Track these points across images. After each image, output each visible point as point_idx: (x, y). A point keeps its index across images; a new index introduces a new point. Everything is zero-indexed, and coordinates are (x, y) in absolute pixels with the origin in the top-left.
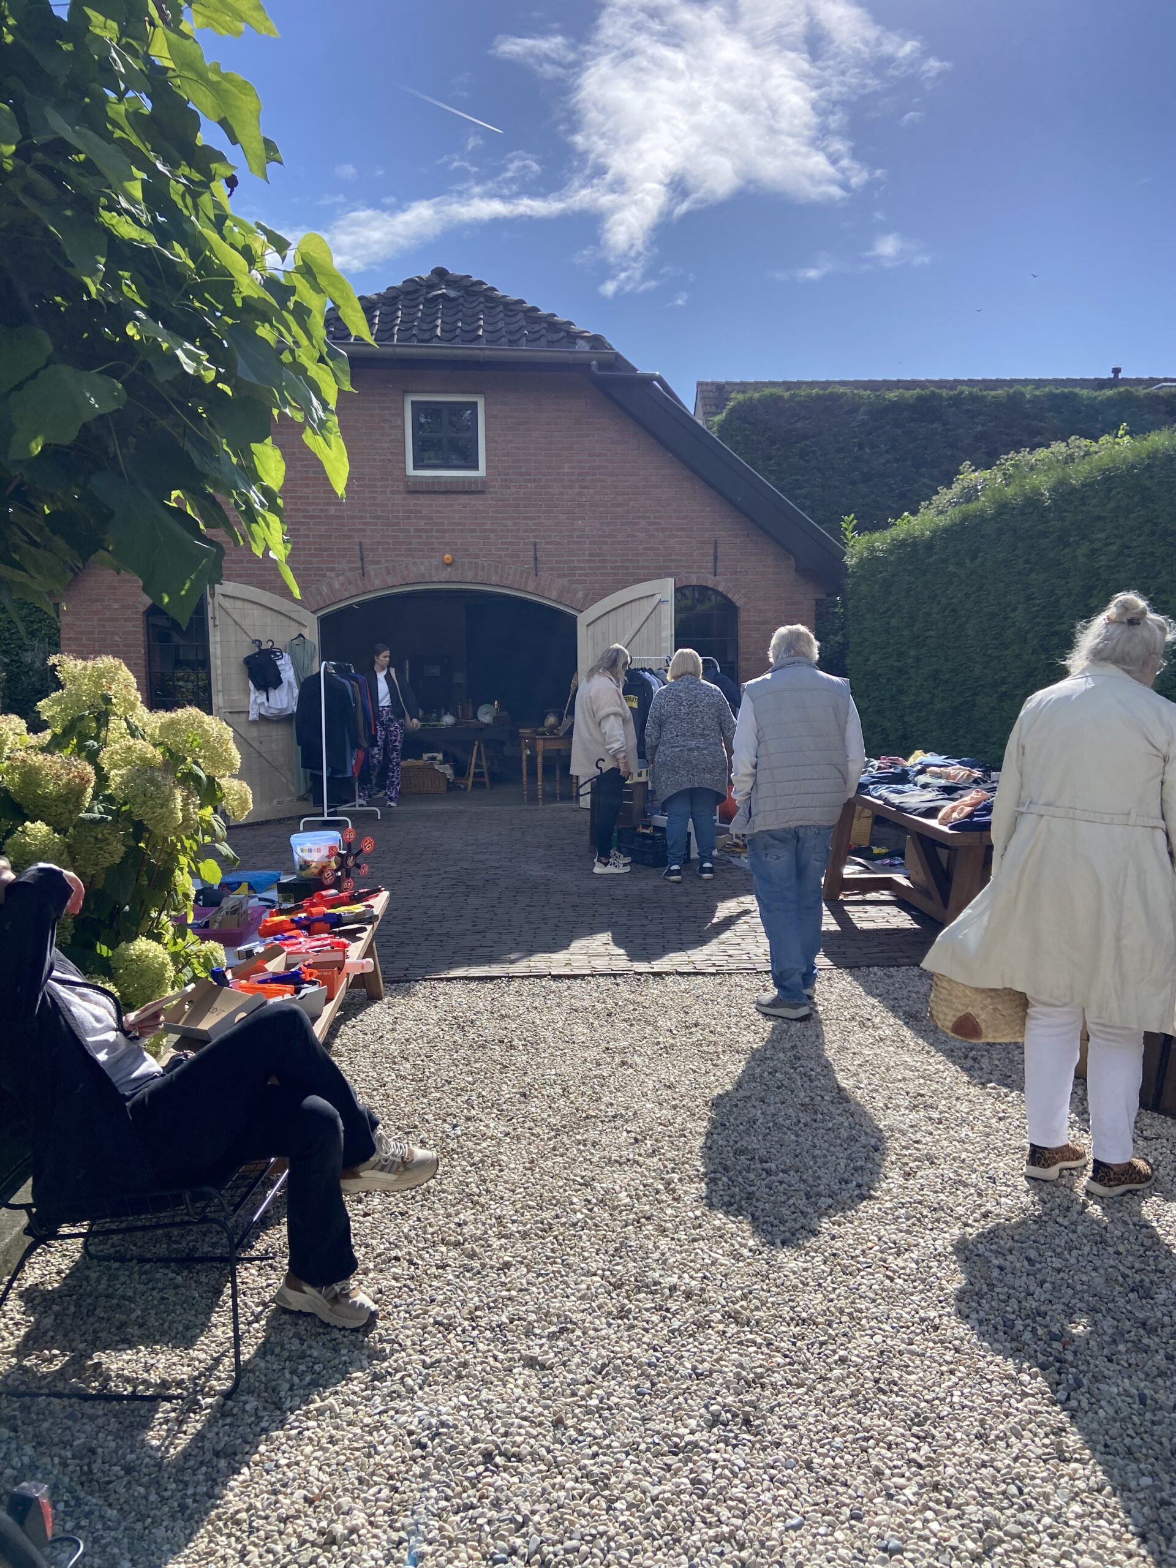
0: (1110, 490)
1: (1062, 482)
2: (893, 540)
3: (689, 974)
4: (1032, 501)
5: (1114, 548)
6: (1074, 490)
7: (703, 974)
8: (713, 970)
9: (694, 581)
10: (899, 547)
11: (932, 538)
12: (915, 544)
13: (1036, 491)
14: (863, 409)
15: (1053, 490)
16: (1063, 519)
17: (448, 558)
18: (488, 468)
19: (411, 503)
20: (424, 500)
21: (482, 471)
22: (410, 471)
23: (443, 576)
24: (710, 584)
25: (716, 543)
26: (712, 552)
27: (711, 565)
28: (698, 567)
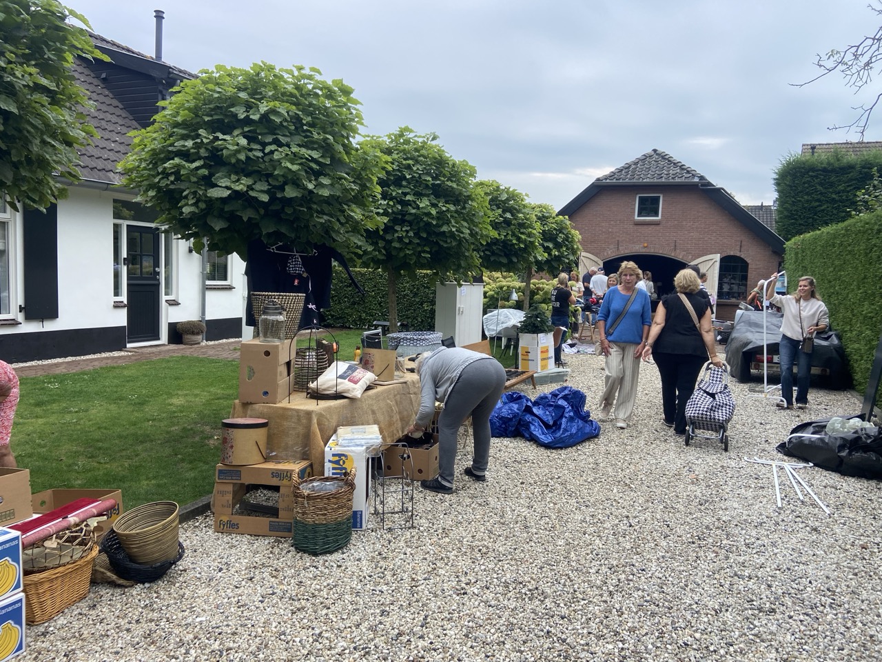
9: (728, 254)
17: (646, 245)
18: (662, 216)
19: (636, 227)
20: (639, 227)
21: (659, 218)
22: (636, 218)
23: (644, 250)
24: (738, 255)
25: (741, 241)
26: (740, 244)
27: (739, 248)
28: (734, 249)
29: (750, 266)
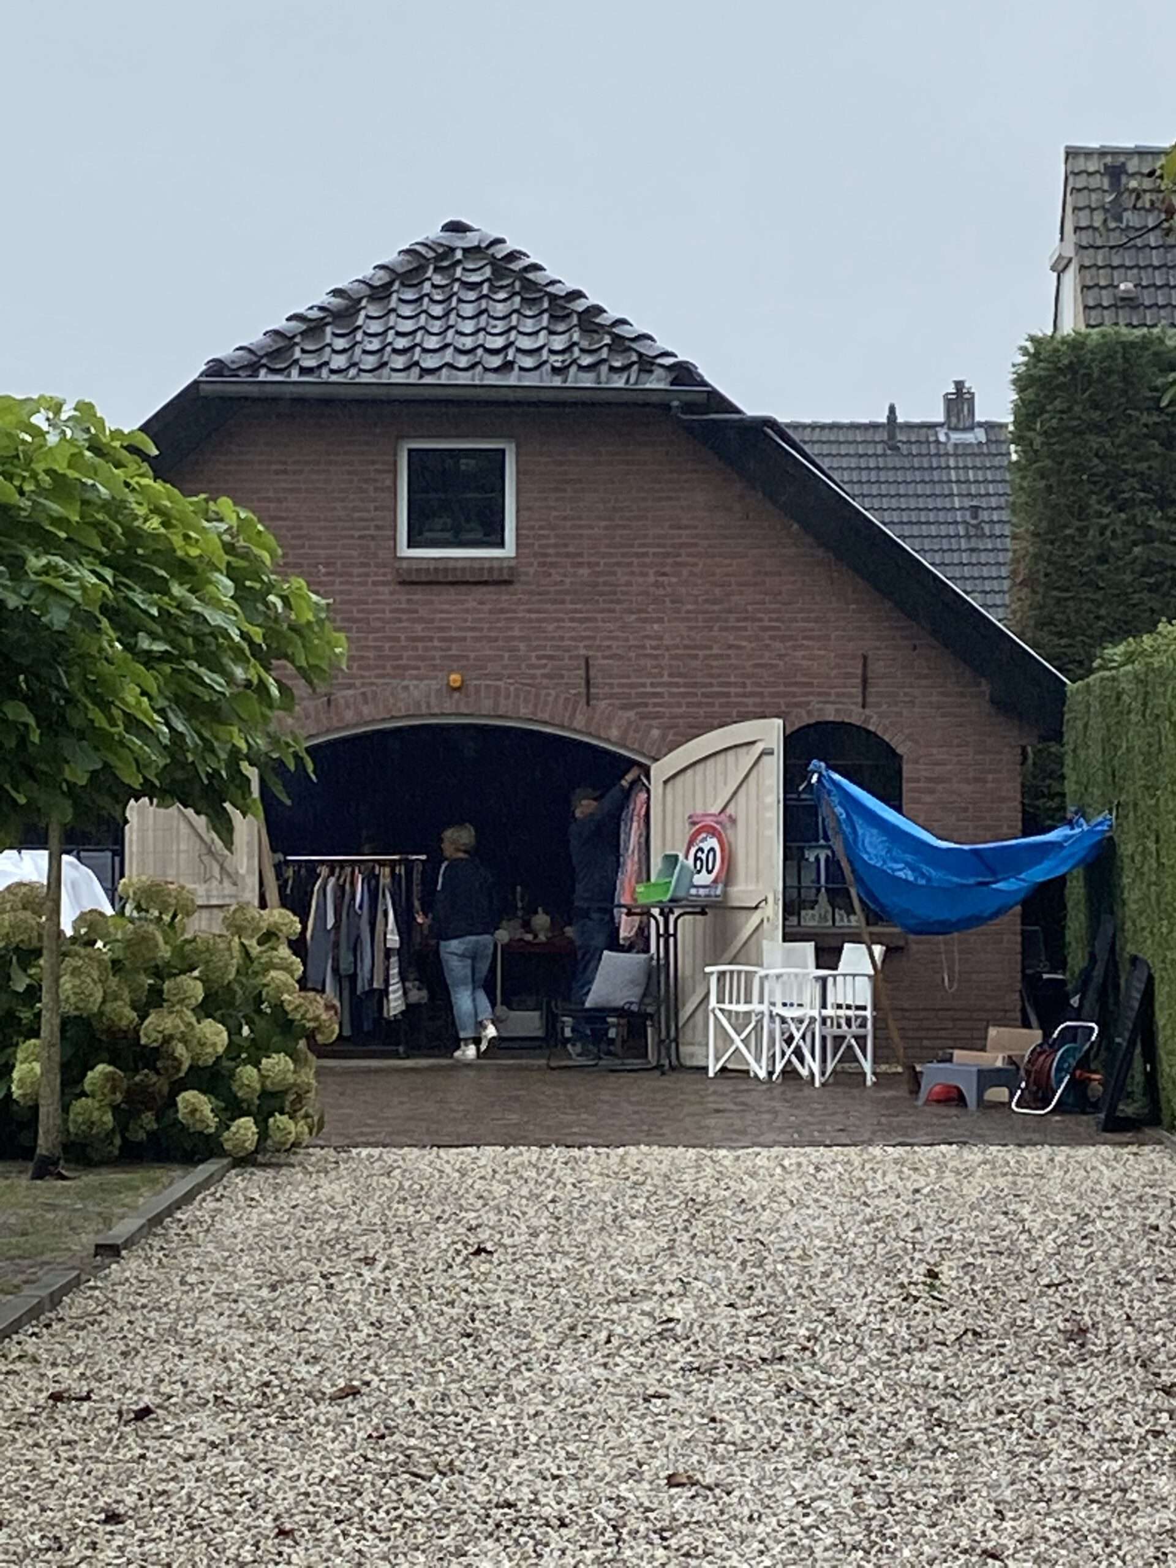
9: (830, 715)
17: (455, 679)
18: (518, 546)
19: (403, 596)
20: (419, 595)
21: (509, 550)
22: (405, 551)
23: (448, 706)
24: (855, 720)
25: (865, 658)
26: (859, 671)
27: (857, 691)
28: (838, 695)
29: (907, 770)
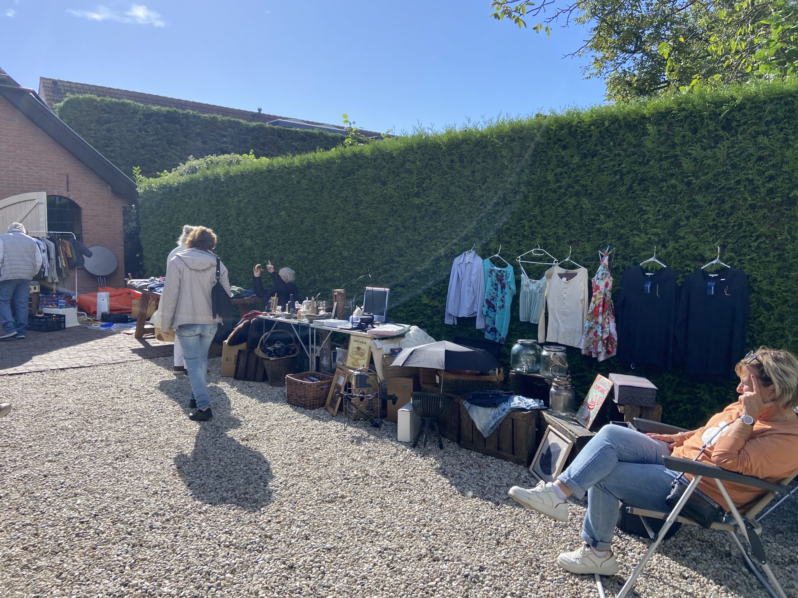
0: (244, 179)
1: (227, 173)
2: (160, 184)
3: (77, 368)
4: (217, 179)
5: (246, 200)
6: (231, 177)
7: (84, 367)
8: (89, 365)
9: (55, 193)
10: (164, 188)
11: (178, 186)
12: (170, 187)
13: (218, 174)
14: (140, 112)
15: (224, 175)
16: (228, 187)
24: (65, 195)
25: (67, 175)
26: (66, 179)
27: (65, 186)
28: (58, 186)
29: (84, 212)
